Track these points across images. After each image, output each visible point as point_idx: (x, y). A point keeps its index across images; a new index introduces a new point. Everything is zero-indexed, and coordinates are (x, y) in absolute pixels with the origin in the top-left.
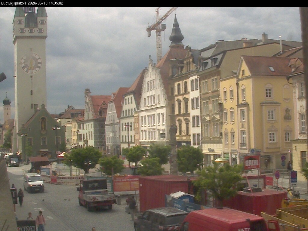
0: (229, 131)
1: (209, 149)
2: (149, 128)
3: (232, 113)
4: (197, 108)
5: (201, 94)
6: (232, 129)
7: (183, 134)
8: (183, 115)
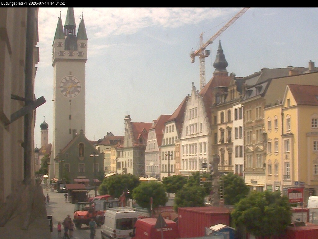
0: (273, 162)
2: (190, 157)
3: (276, 143)
4: (240, 138)
5: (245, 123)
6: (276, 160)
7: (225, 164)
8: (226, 145)
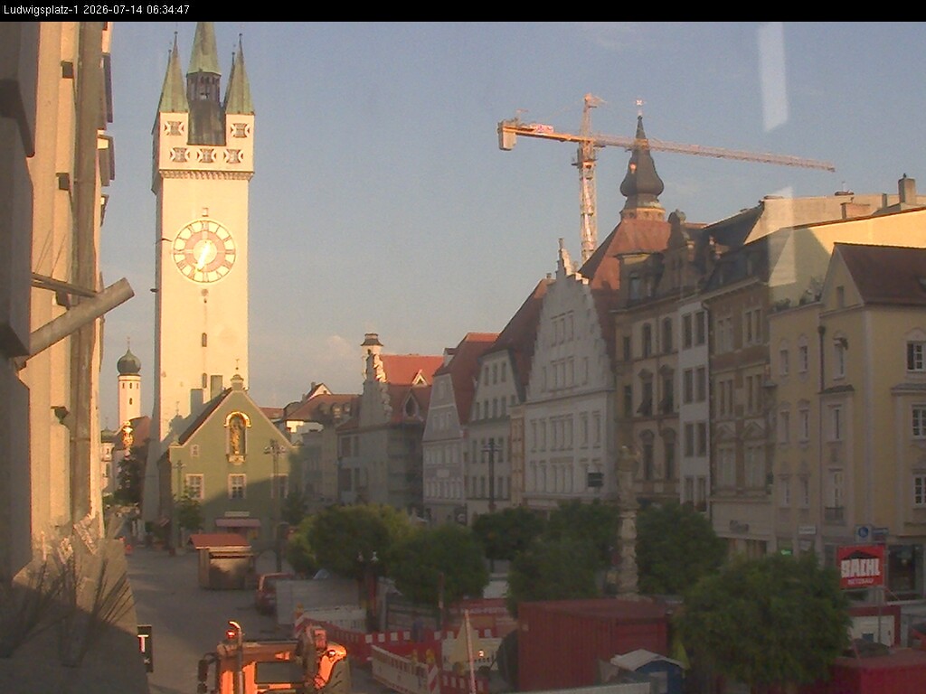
0: (794, 470)
1: (732, 522)
2: (555, 455)
3: (804, 415)
4: (699, 399)
5: (713, 357)
6: (803, 463)
7: (656, 476)
8: (659, 419)
